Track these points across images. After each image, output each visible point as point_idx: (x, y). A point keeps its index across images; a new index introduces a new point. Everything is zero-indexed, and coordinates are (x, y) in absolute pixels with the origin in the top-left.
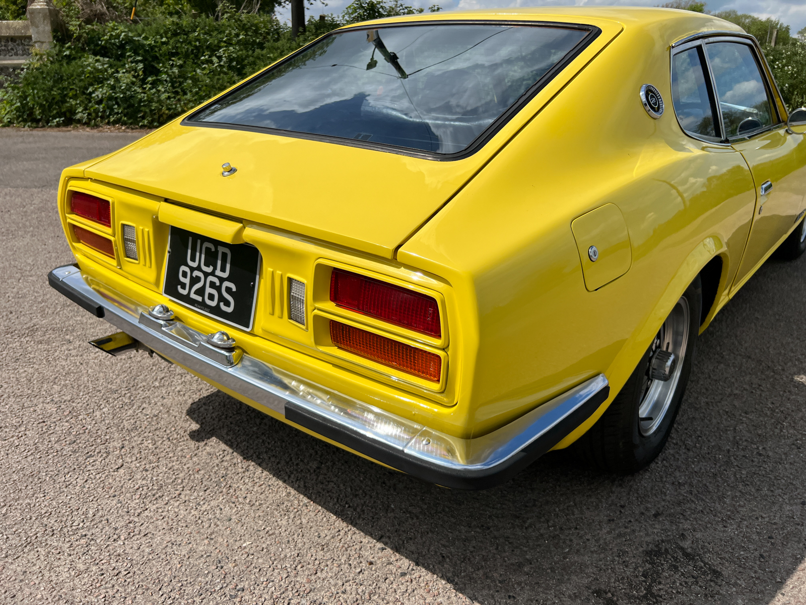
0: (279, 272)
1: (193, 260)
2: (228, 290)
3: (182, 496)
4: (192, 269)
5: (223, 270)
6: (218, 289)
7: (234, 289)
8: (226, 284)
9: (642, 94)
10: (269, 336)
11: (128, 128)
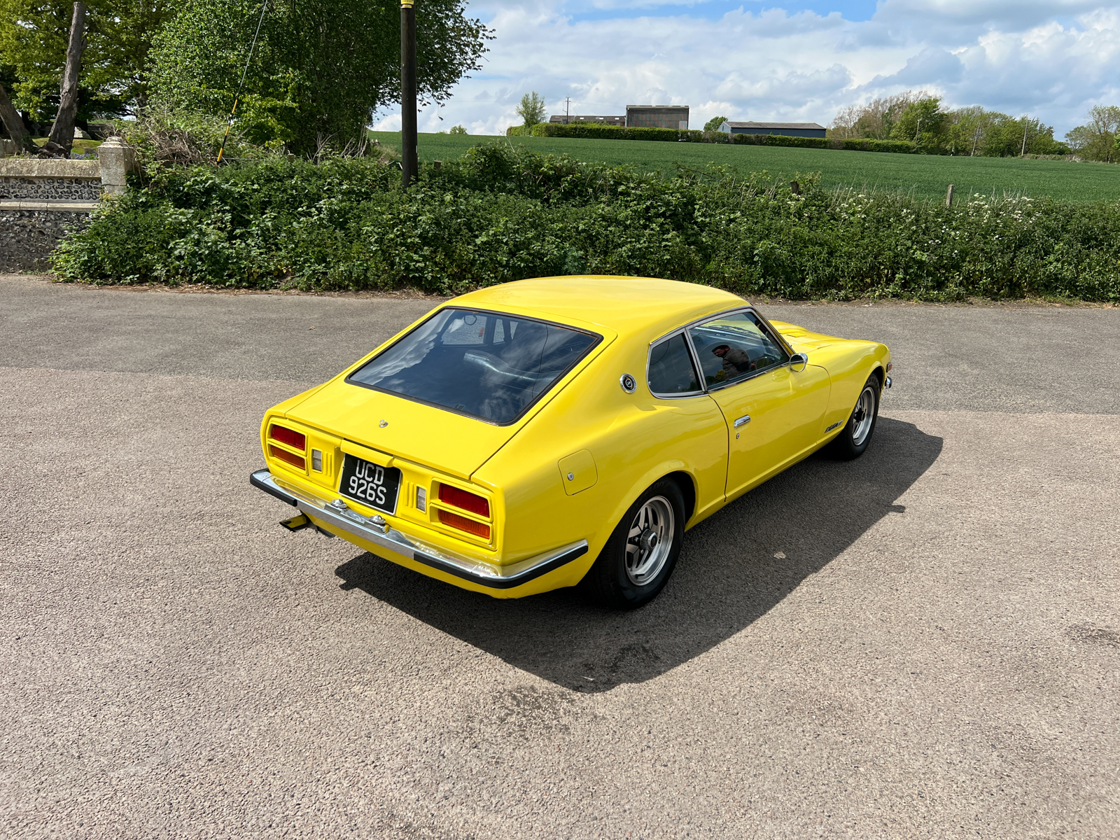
0: (412, 483)
1: (360, 473)
2: (382, 491)
3: (342, 620)
4: (359, 479)
5: (379, 480)
6: (376, 491)
7: (385, 491)
8: (380, 488)
9: (621, 379)
10: (405, 517)
11: (211, 288)
